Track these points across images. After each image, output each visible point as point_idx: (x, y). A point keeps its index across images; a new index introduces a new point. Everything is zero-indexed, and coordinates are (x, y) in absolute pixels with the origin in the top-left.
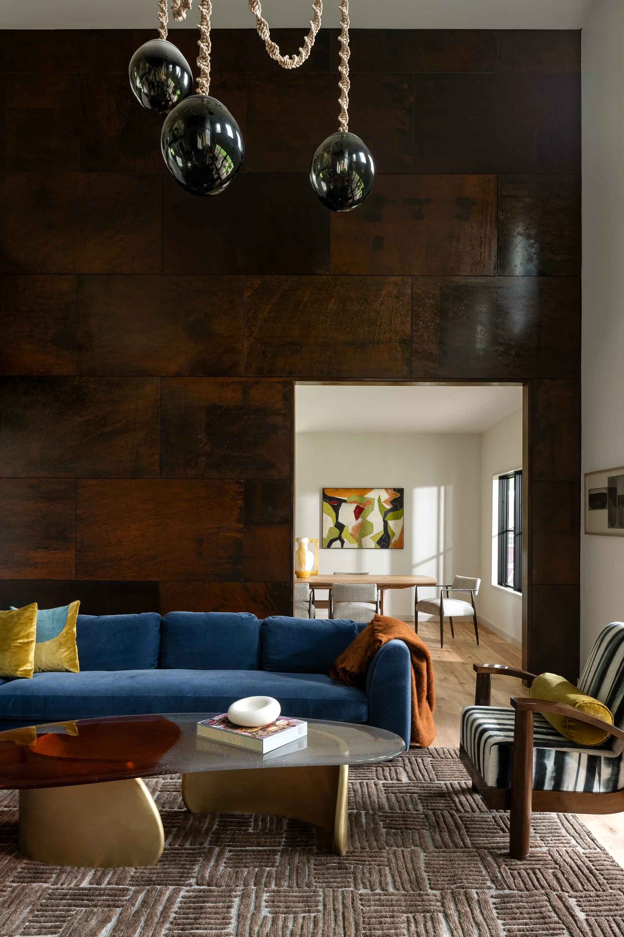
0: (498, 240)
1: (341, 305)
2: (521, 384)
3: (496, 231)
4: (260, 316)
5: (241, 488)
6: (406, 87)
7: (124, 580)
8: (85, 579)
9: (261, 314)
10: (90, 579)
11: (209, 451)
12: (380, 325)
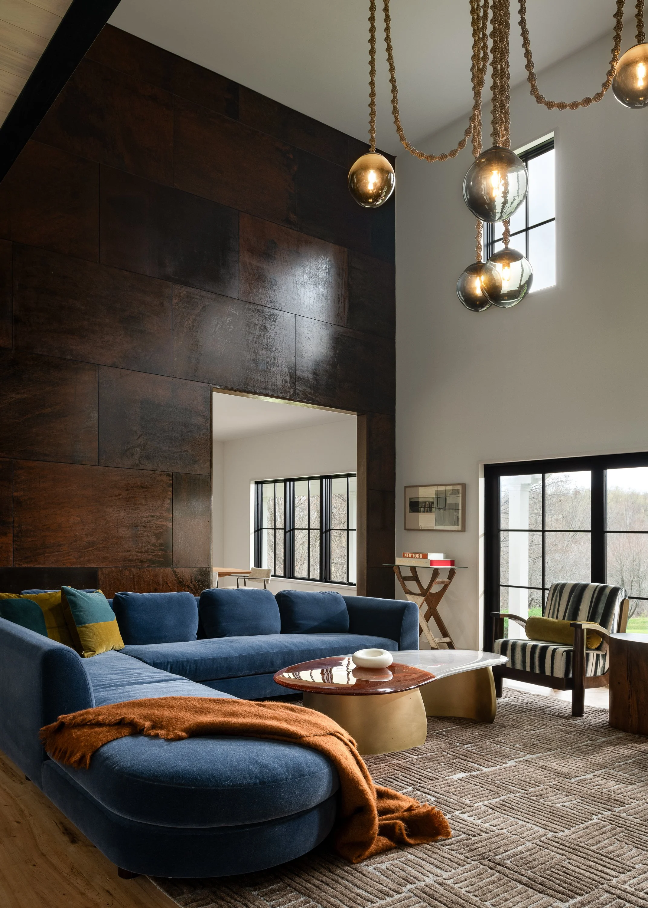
0: (349, 300)
1: (248, 328)
2: (356, 413)
3: (348, 293)
4: (186, 324)
5: (170, 480)
6: (291, 157)
7: (64, 566)
8: (23, 566)
9: (187, 322)
10: (29, 566)
11: (143, 443)
12: (275, 351)
